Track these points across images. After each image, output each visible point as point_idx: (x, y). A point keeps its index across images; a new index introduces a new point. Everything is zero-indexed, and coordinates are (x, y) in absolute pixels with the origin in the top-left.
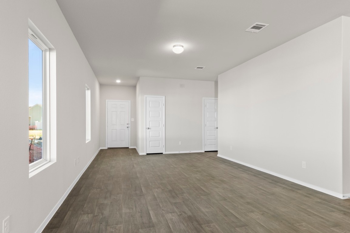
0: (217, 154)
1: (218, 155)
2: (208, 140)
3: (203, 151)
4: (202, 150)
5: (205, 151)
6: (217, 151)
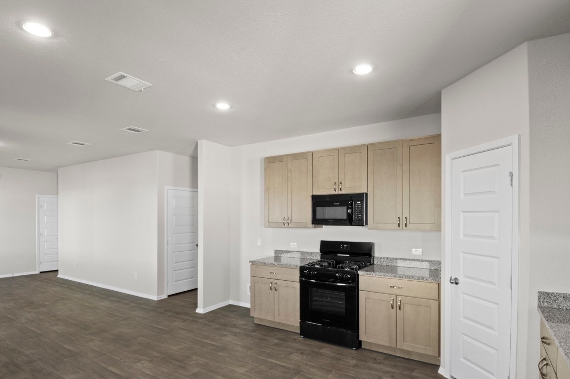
0: (58, 274)
1: (59, 276)
2: (45, 255)
3: (37, 272)
4: (35, 270)
5: (41, 272)
6: (57, 271)
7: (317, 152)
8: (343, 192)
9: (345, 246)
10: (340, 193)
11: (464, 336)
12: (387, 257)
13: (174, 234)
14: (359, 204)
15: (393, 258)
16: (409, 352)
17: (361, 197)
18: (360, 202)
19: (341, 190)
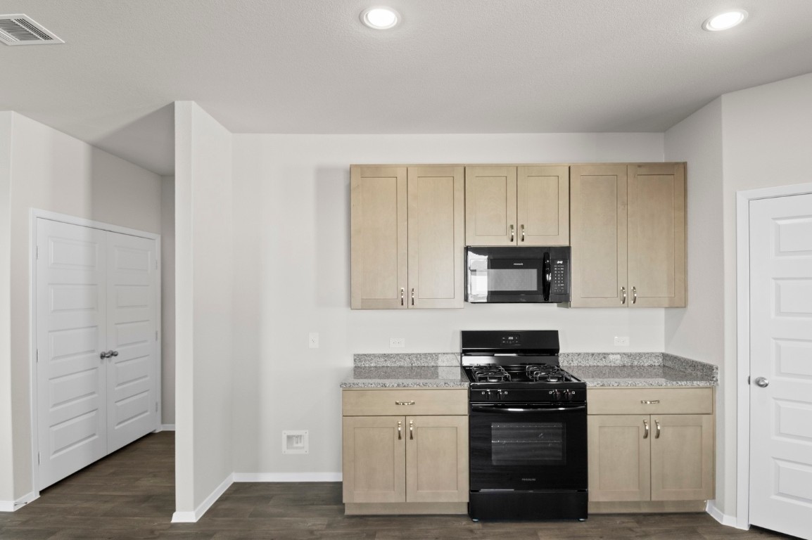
7: (473, 166)
8: (526, 243)
9: (511, 338)
10: (521, 244)
11: (778, 462)
12: (579, 351)
13: (50, 332)
14: (560, 264)
15: (588, 354)
16: (661, 503)
17: (564, 253)
18: (561, 262)
19: (523, 240)
